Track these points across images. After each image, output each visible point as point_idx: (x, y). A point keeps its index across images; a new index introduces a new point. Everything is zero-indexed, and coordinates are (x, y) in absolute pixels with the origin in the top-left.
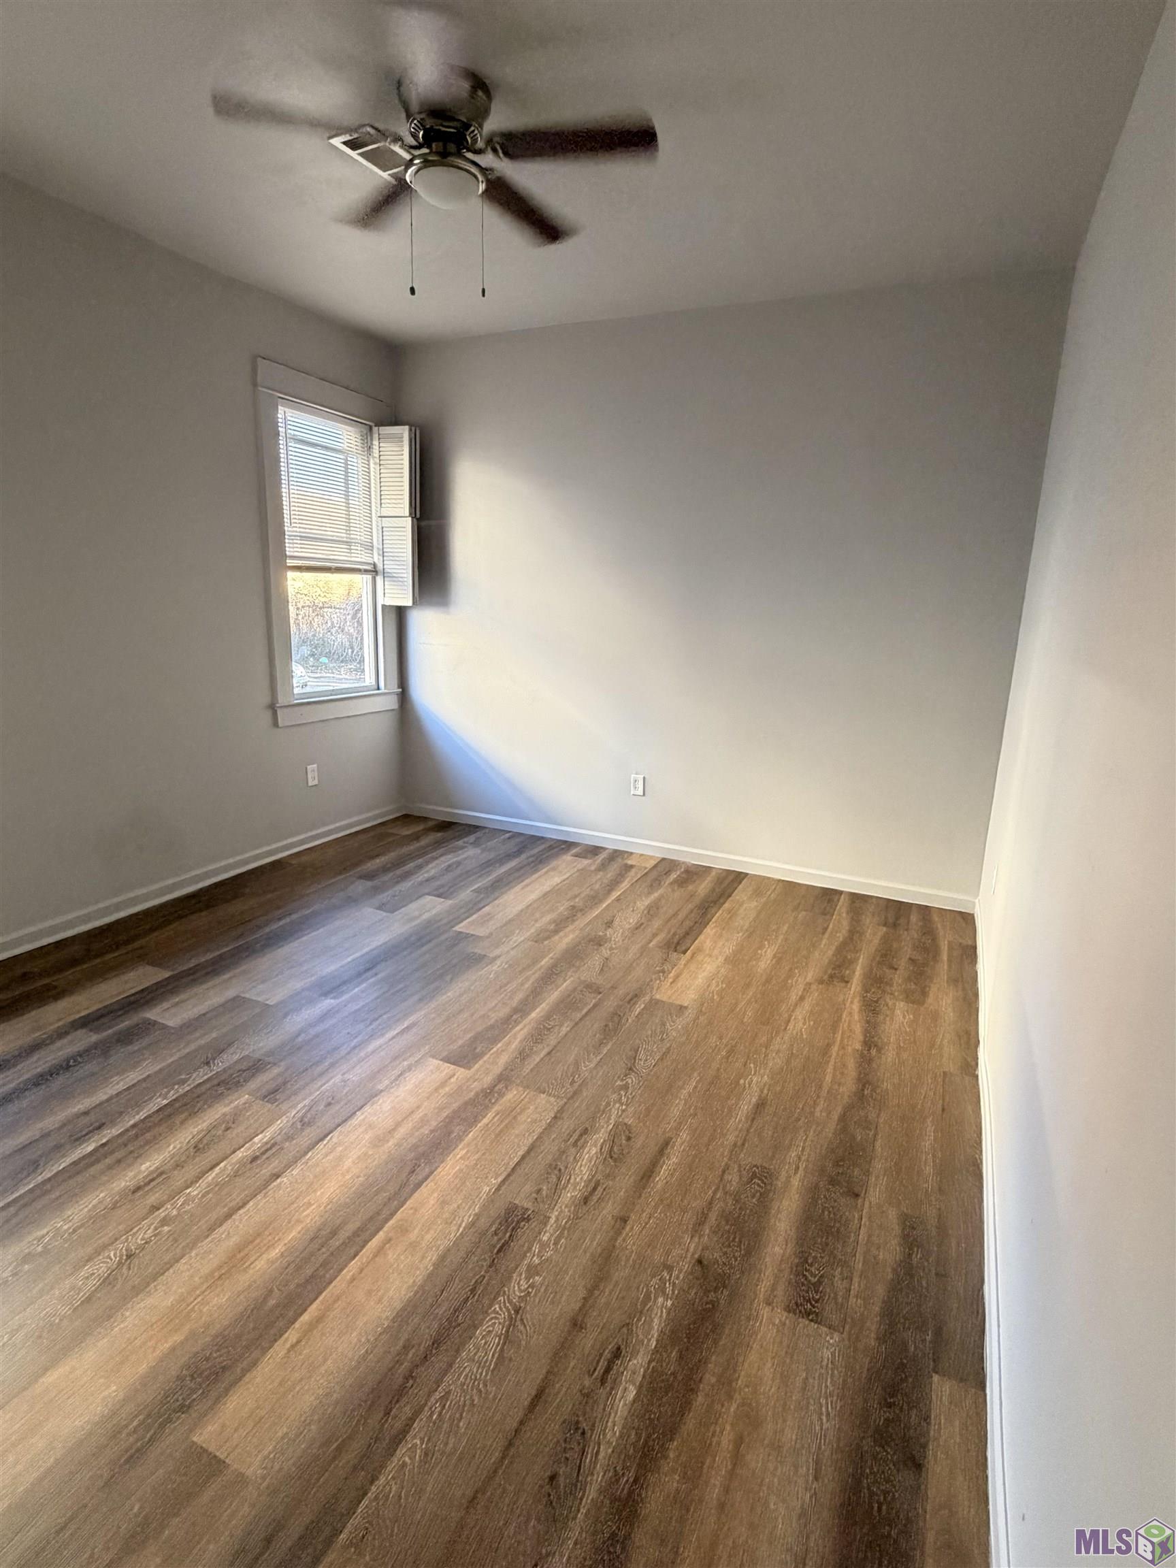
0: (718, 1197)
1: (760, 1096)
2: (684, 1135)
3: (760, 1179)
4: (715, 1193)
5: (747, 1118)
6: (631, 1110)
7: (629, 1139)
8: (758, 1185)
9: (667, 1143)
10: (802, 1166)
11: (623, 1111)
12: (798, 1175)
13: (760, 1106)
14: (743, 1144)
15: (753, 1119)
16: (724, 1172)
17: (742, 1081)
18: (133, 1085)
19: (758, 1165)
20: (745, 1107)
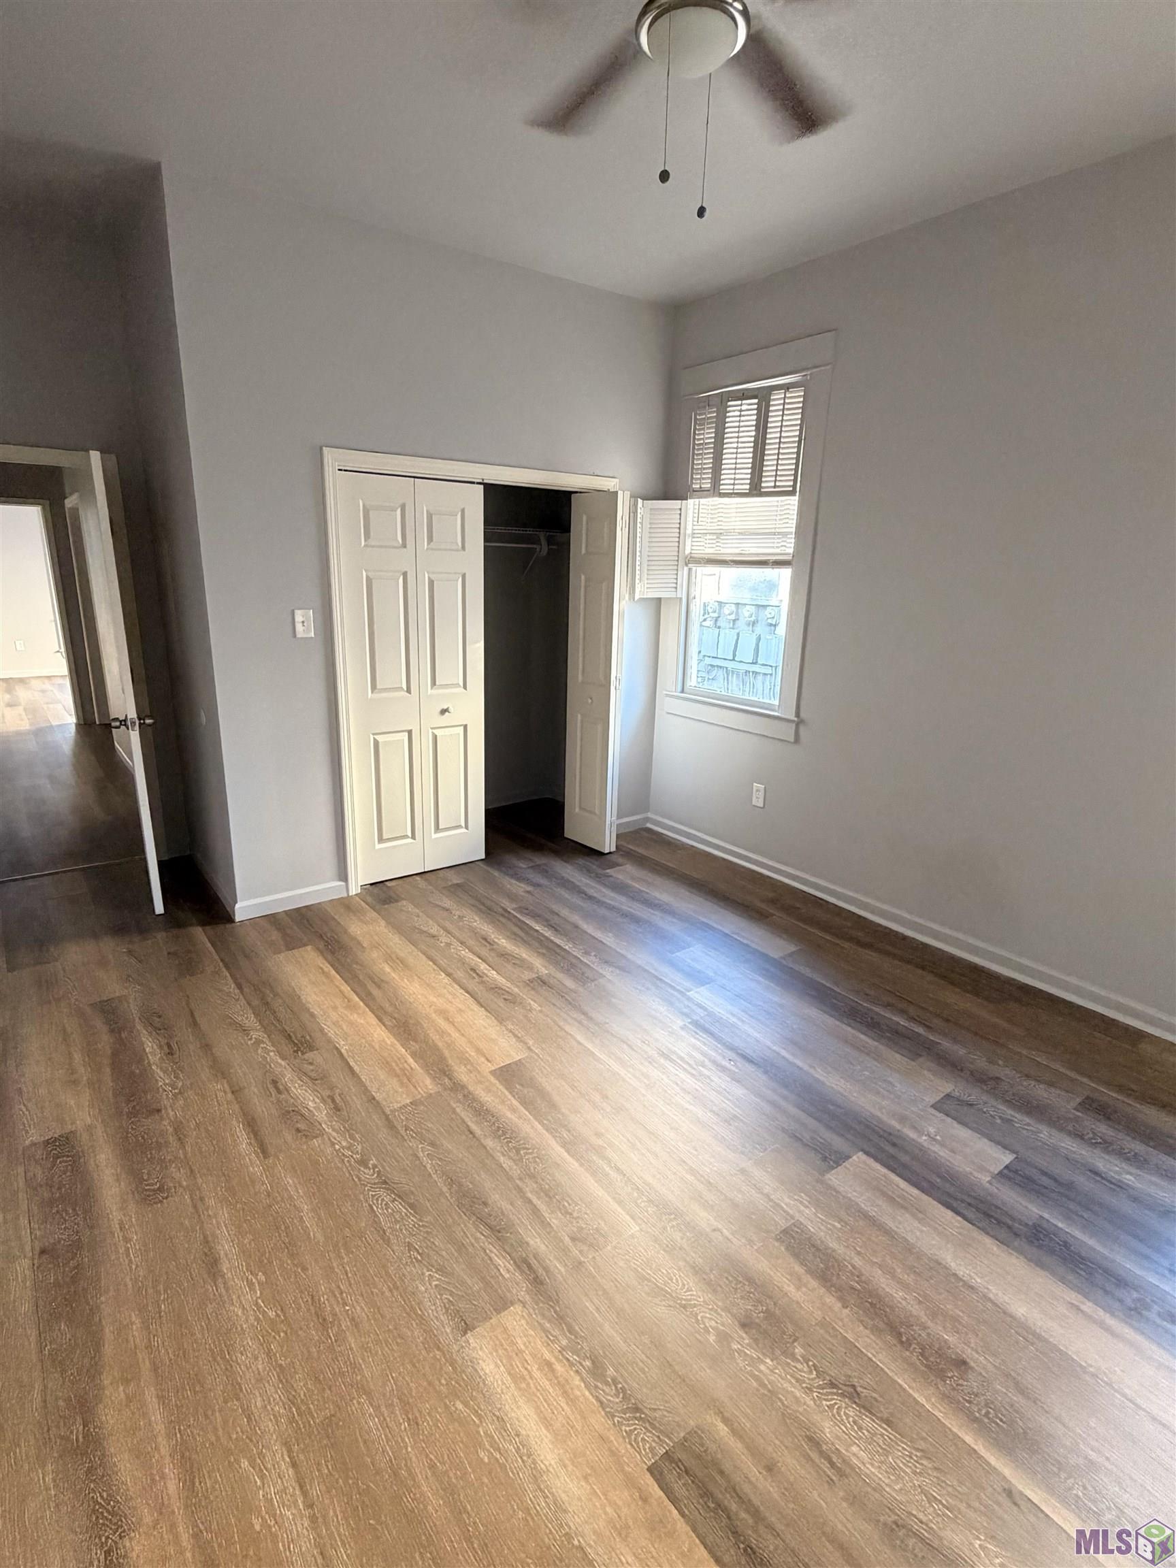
0: (181, 1151)
1: (223, 1276)
2: (257, 1169)
3: (154, 1190)
4: (185, 1154)
5: (214, 1235)
6: (329, 1150)
7: (298, 1130)
8: (152, 1185)
9: (264, 1152)
10: (118, 1234)
11: (333, 1144)
12: (116, 1222)
13: (212, 1264)
14: (195, 1207)
15: (206, 1241)
16: (192, 1171)
17: (261, 1277)
18: (597, 939)
19: (165, 1201)
20: (226, 1248)
